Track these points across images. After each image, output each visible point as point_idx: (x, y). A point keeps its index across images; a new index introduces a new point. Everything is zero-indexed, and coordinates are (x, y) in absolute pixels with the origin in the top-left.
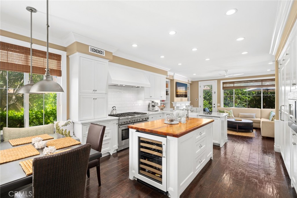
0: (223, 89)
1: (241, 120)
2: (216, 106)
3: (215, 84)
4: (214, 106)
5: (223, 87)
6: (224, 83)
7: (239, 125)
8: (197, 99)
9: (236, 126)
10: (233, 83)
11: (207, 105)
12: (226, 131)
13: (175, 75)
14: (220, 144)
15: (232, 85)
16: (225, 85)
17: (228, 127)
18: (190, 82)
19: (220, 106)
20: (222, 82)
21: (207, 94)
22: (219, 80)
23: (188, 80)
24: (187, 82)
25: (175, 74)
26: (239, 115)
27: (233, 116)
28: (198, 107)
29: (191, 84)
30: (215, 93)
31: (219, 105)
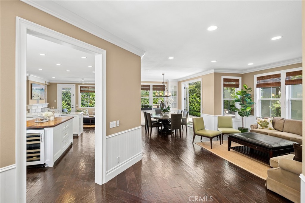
0: (80, 92)
1: (93, 116)
2: (74, 106)
3: (73, 87)
4: (73, 106)
5: (80, 91)
6: (81, 87)
7: (92, 120)
8: (55, 101)
9: (90, 121)
10: (89, 87)
11: (65, 106)
12: (82, 126)
13: (30, 77)
14: (77, 134)
15: (87, 89)
16: (82, 89)
17: (84, 122)
18: (48, 84)
19: (78, 107)
20: (79, 86)
21: (65, 95)
22: (77, 85)
23: (46, 82)
24: (45, 83)
25: (31, 75)
26: (93, 113)
27: (88, 114)
28: (57, 108)
29: (48, 86)
30: (73, 95)
31: (77, 105)
